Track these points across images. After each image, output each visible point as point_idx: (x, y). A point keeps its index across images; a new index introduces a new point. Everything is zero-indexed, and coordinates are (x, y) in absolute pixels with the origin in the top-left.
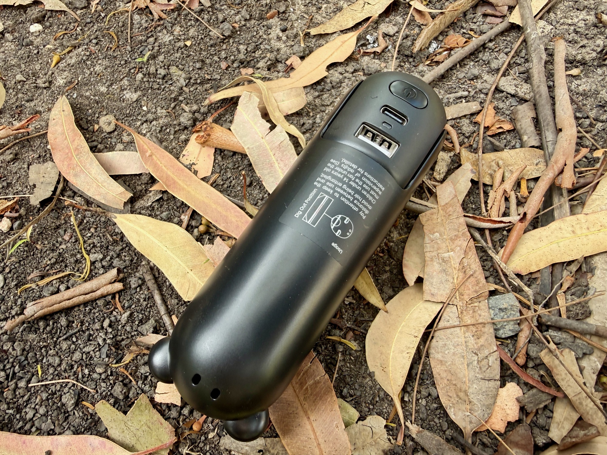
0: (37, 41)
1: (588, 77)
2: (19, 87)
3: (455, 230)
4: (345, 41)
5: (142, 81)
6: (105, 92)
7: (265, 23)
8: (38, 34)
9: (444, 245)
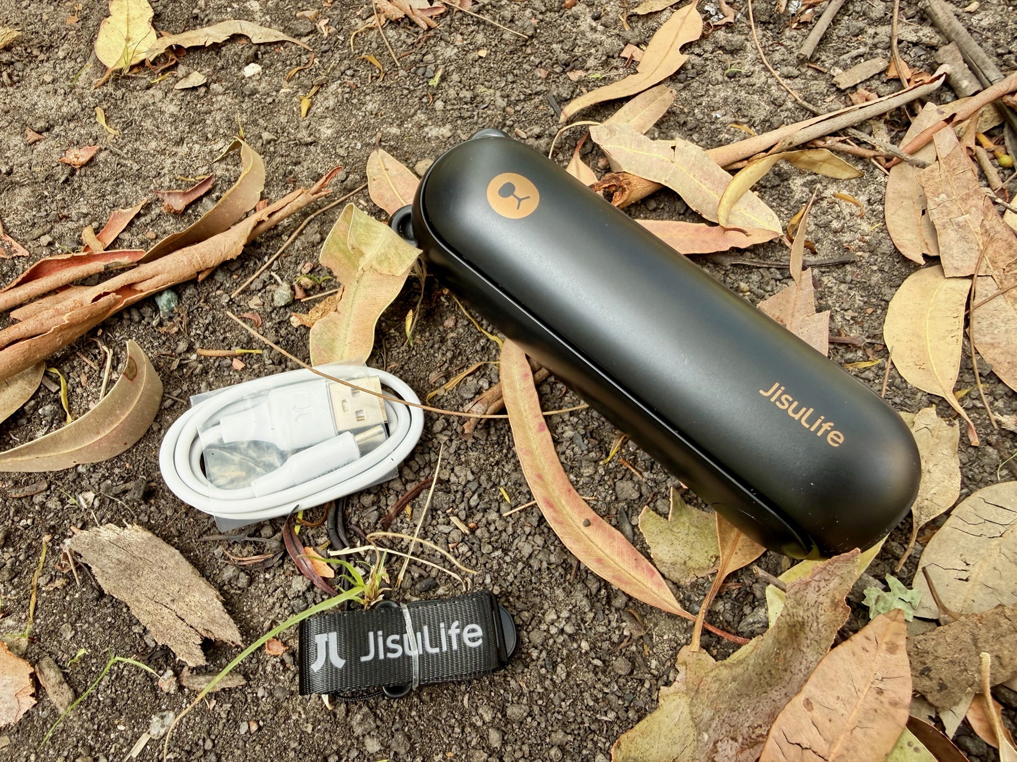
0: (263, 87)
1: (986, 10)
2: (272, 149)
3: (964, 187)
4: (685, 17)
5: (444, 111)
6: (398, 133)
7: (569, 12)
8: (258, 77)
9: (955, 207)
